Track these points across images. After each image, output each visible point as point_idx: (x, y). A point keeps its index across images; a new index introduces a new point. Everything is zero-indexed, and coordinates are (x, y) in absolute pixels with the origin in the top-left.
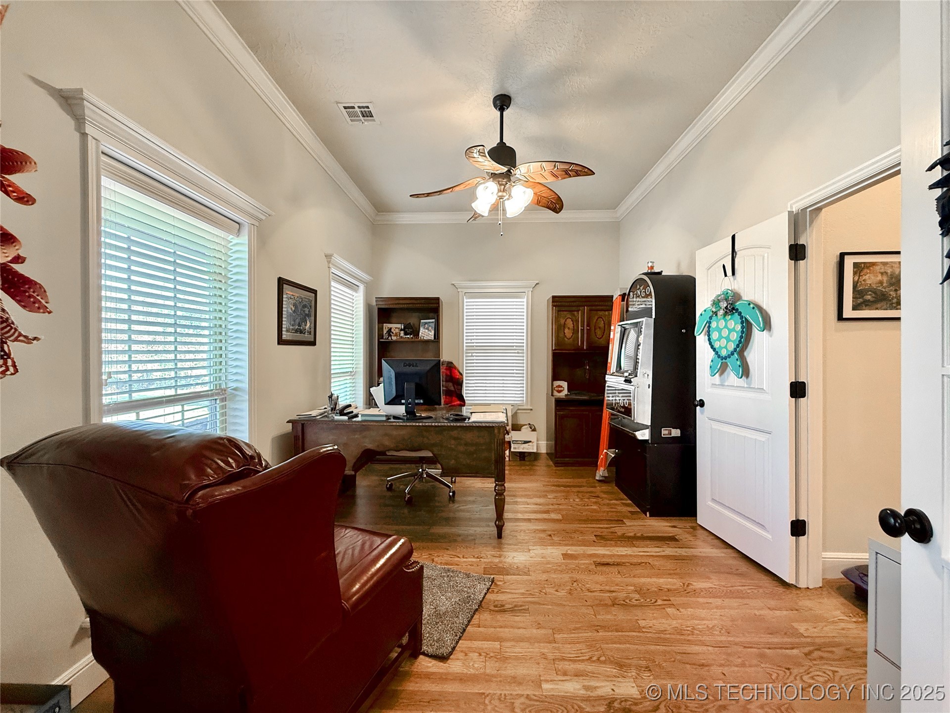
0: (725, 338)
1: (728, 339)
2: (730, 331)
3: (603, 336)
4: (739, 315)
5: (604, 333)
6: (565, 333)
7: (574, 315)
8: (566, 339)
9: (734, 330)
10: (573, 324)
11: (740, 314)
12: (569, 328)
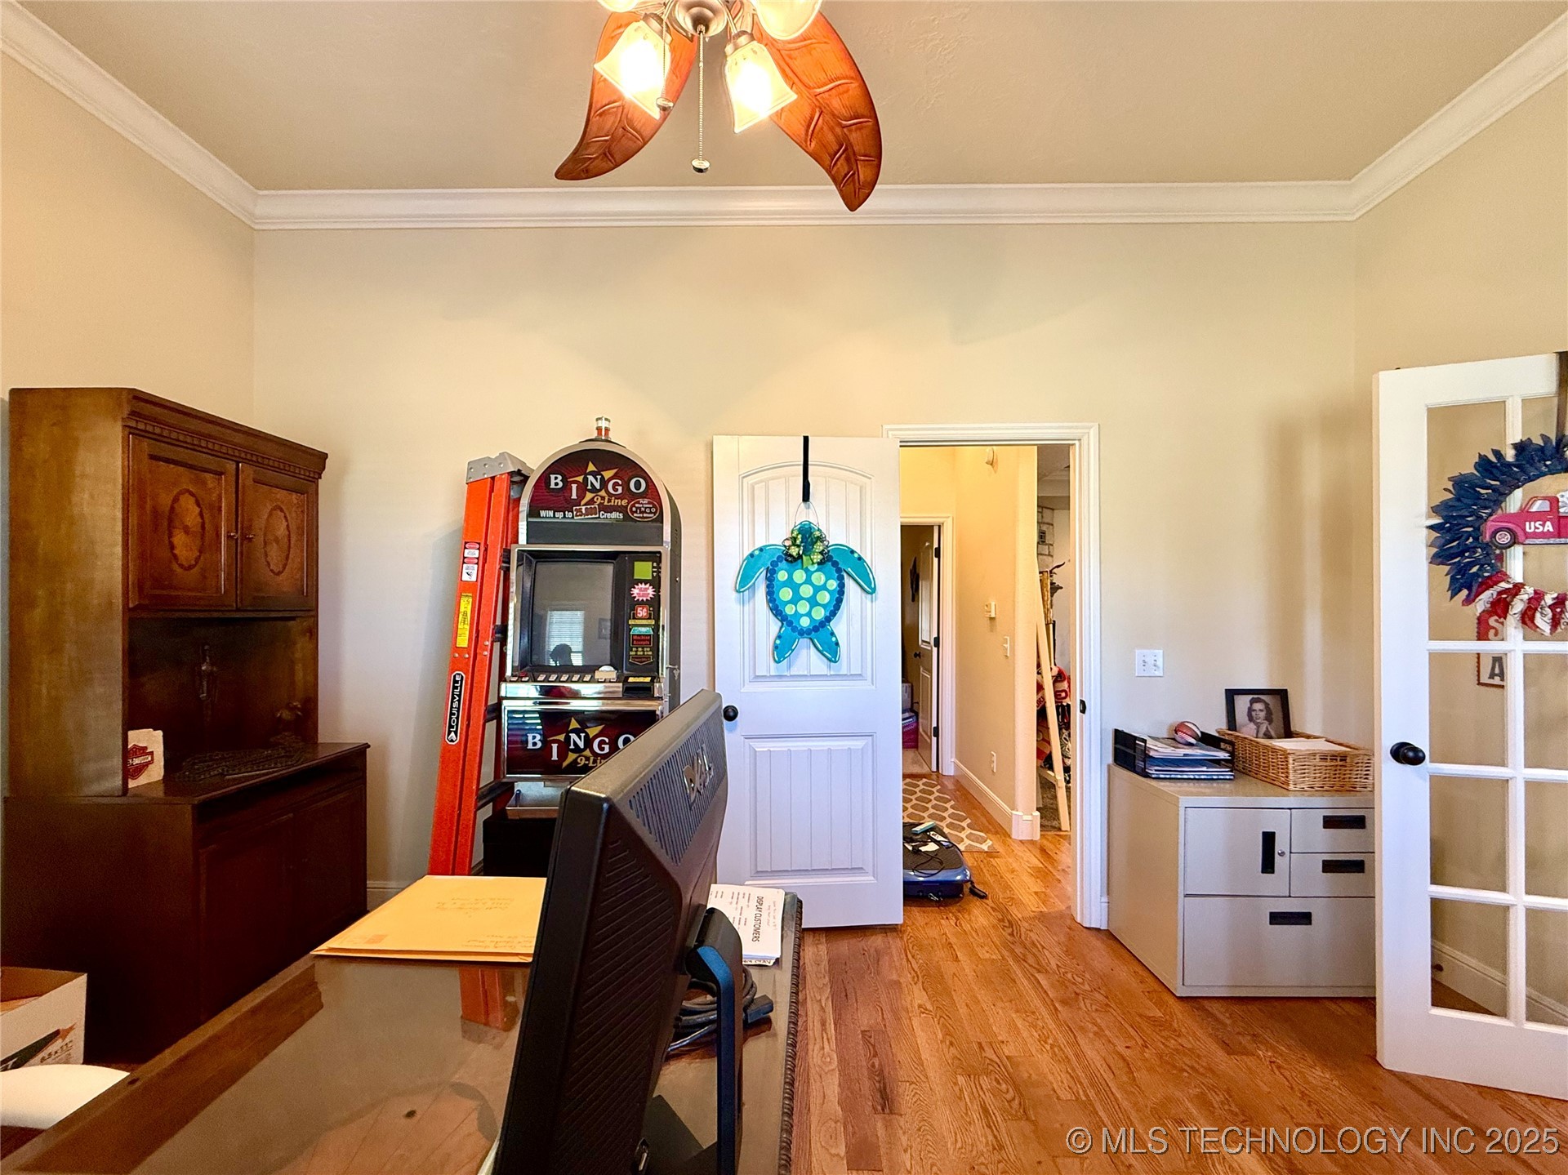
0: (808, 600)
1: (813, 602)
2: (817, 589)
3: (284, 568)
4: (833, 565)
5: (287, 558)
6: (172, 547)
7: (204, 483)
8: (175, 567)
9: (824, 587)
10: (201, 515)
11: (835, 564)
12: (186, 530)
